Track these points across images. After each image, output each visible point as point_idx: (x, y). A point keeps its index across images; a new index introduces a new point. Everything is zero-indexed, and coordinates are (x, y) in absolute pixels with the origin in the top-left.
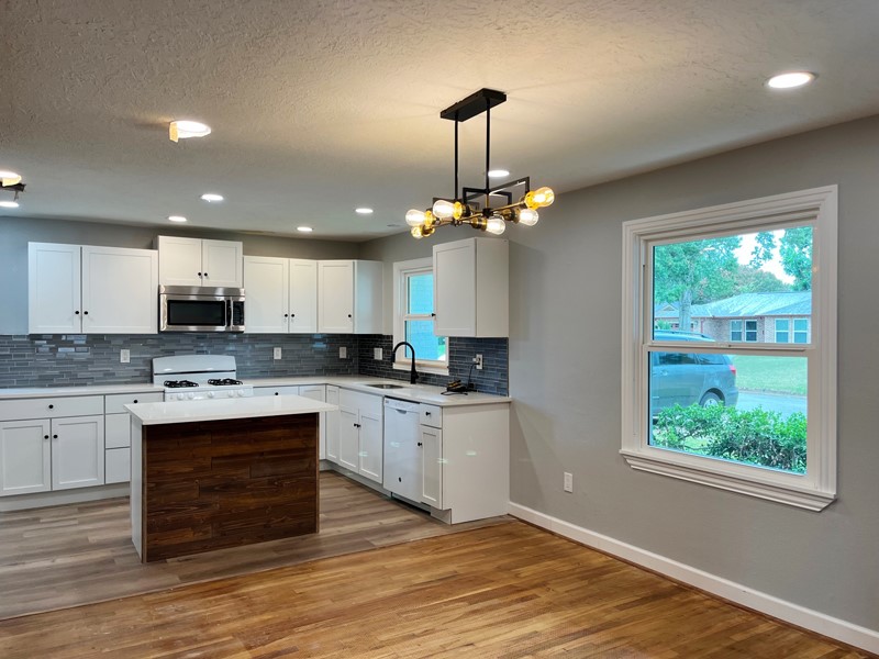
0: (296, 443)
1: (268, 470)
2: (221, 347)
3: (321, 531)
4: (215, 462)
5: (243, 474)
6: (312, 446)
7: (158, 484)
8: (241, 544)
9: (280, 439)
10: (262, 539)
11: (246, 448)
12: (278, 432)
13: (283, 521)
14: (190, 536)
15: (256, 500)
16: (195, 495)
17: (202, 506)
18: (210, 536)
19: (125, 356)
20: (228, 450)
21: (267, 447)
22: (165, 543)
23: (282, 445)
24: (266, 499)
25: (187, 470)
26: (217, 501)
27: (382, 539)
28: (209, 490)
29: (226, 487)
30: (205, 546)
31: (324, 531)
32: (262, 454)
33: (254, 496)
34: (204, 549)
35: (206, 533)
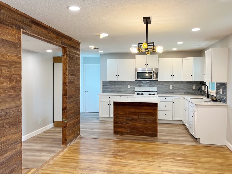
0: (151, 111)
1: (143, 117)
2: (154, 85)
3: (159, 137)
4: (129, 113)
5: (137, 117)
6: (156, 112)
7: (116, 116)
8: (136, 135)
9: (146, 109)
10: (142, 135)
11: (137, 111)
12: (146, 107)
13: (147, 132)
14: (124, 130)
15: (140, 125)
16: (125, 120)
17: (127, 123)
18: (128, 131)
19: (129, 86)
20: (133, 110)
21: (143, 111)
22: (118, 130)
23: (147, 111)
24: (143, 125)
25: (123, 114)
26: (130, 123)
27: (173, 142)
28: (128, 120)
29: (132, 120)
30: (127, 133)
31: (160, 137)
32: (142, 113)
33: (139, 123)
34: (127, 134)
35: (127, 130)
